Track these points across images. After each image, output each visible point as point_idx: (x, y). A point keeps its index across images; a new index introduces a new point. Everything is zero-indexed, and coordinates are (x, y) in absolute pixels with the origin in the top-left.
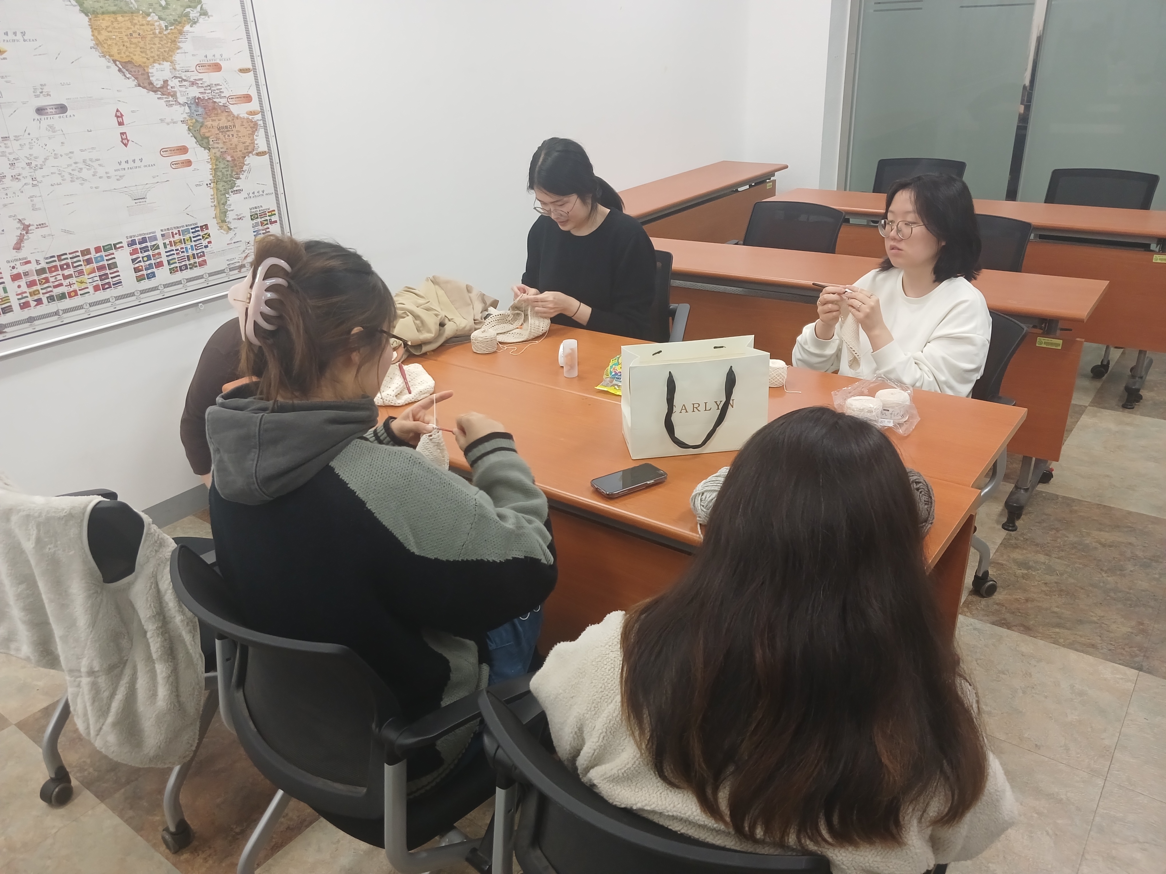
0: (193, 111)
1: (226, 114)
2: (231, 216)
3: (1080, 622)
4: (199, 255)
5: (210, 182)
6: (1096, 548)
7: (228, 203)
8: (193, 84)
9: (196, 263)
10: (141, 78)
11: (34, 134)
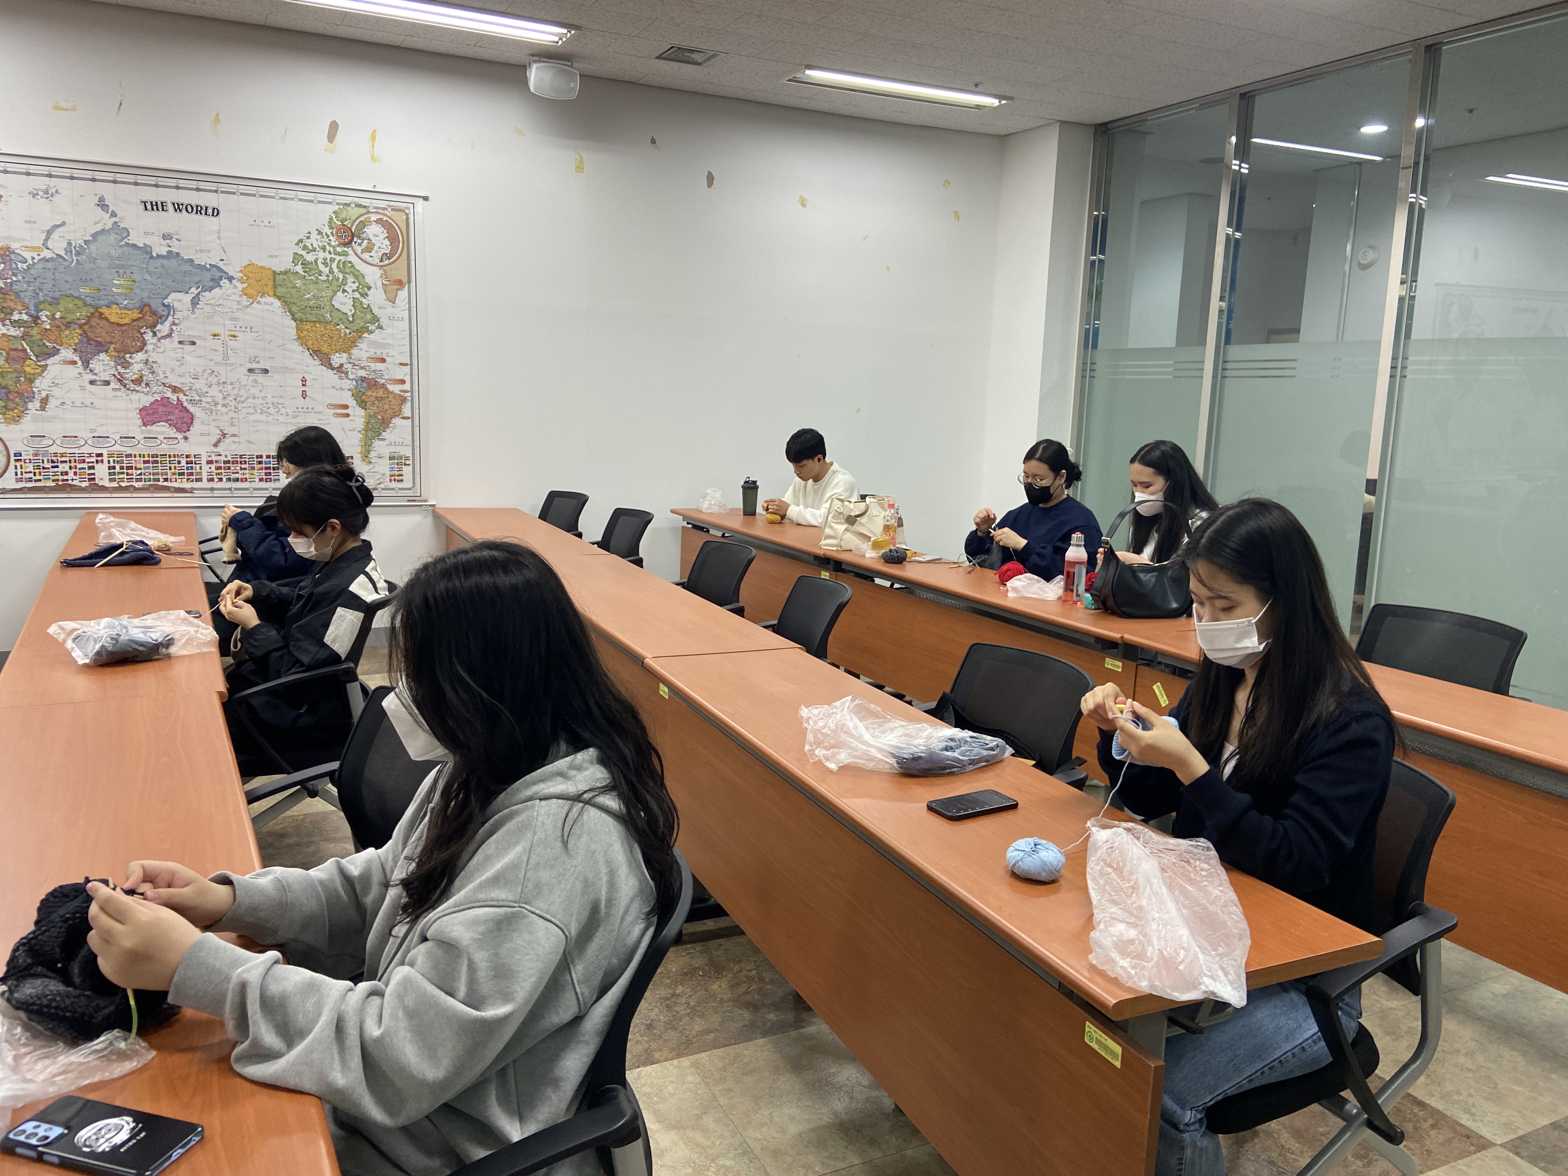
0: (358, 384)
1: (384, 389)
2: (373, 454)
5: (361, 430)
7: (373, 445)
10: (324, 360)
11: (243, 383)
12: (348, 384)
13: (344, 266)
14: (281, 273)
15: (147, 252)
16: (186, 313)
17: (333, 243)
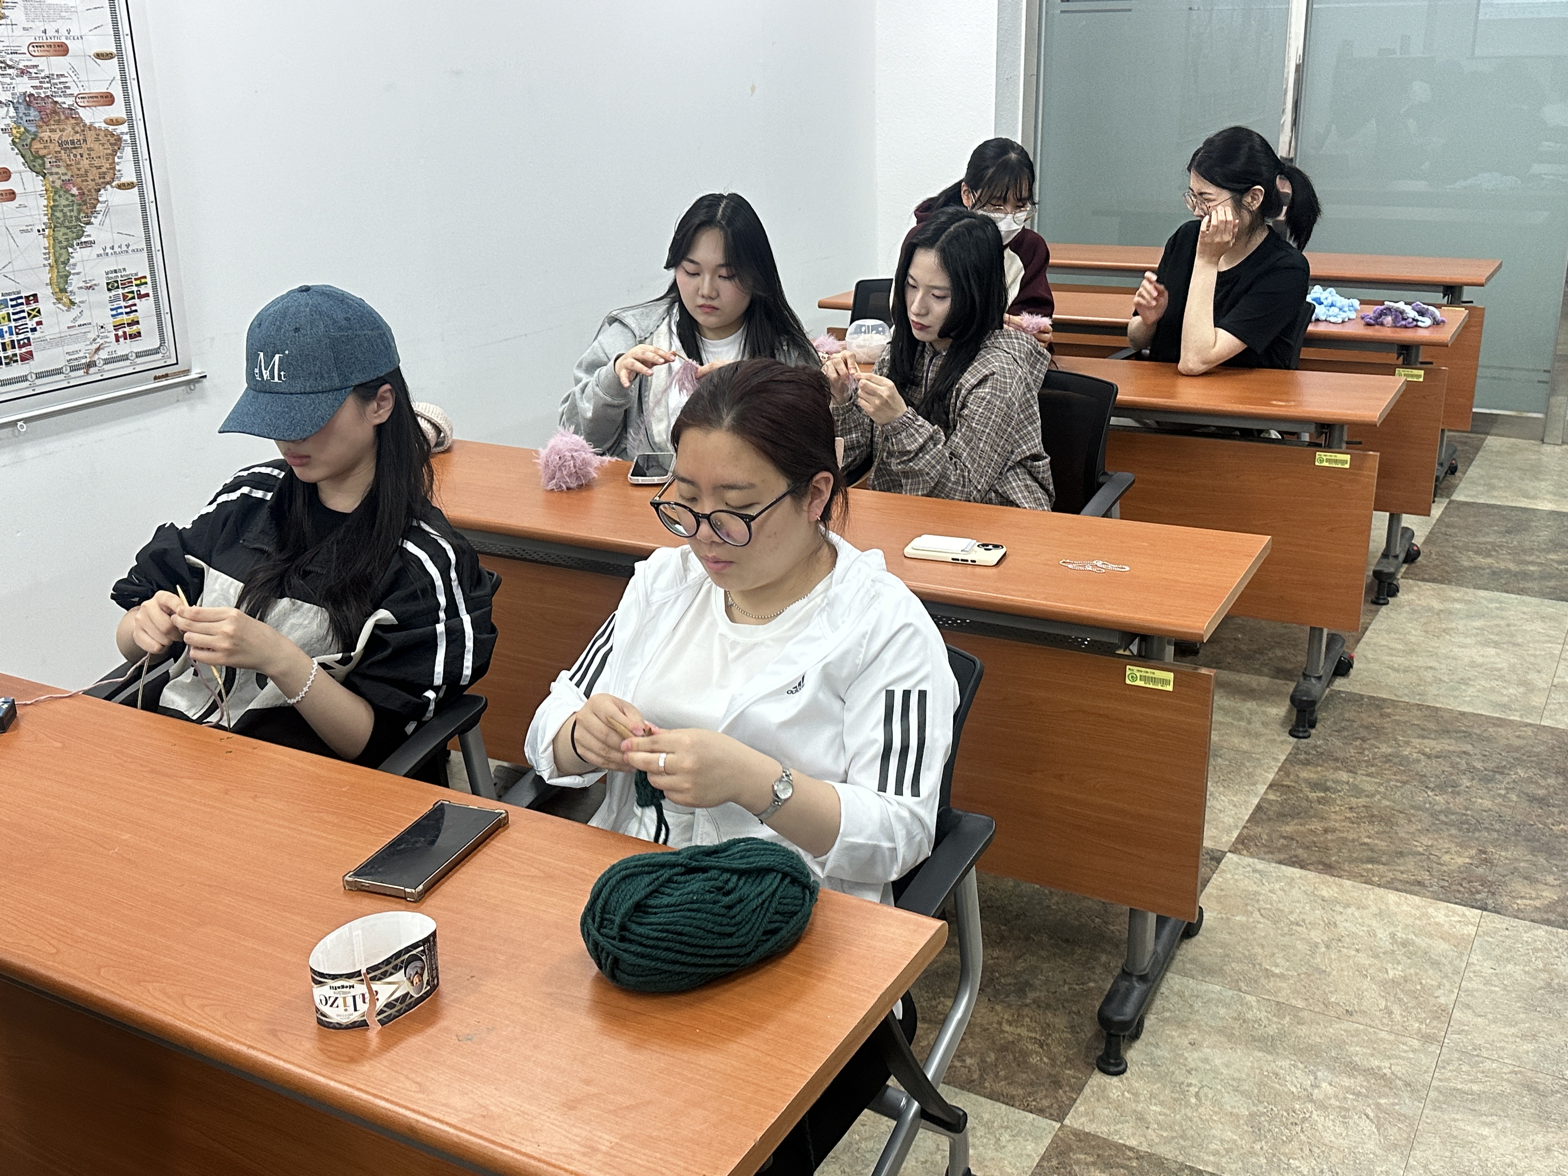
0: (21, 115)
1: (73, 121)
2: (75, 283)
3: (1401, 854)
4: (22, 342)
5: (44, 227)
6: (1418, 761)
7: (72, 261)
8: (23, 73)
9: (15, 355)
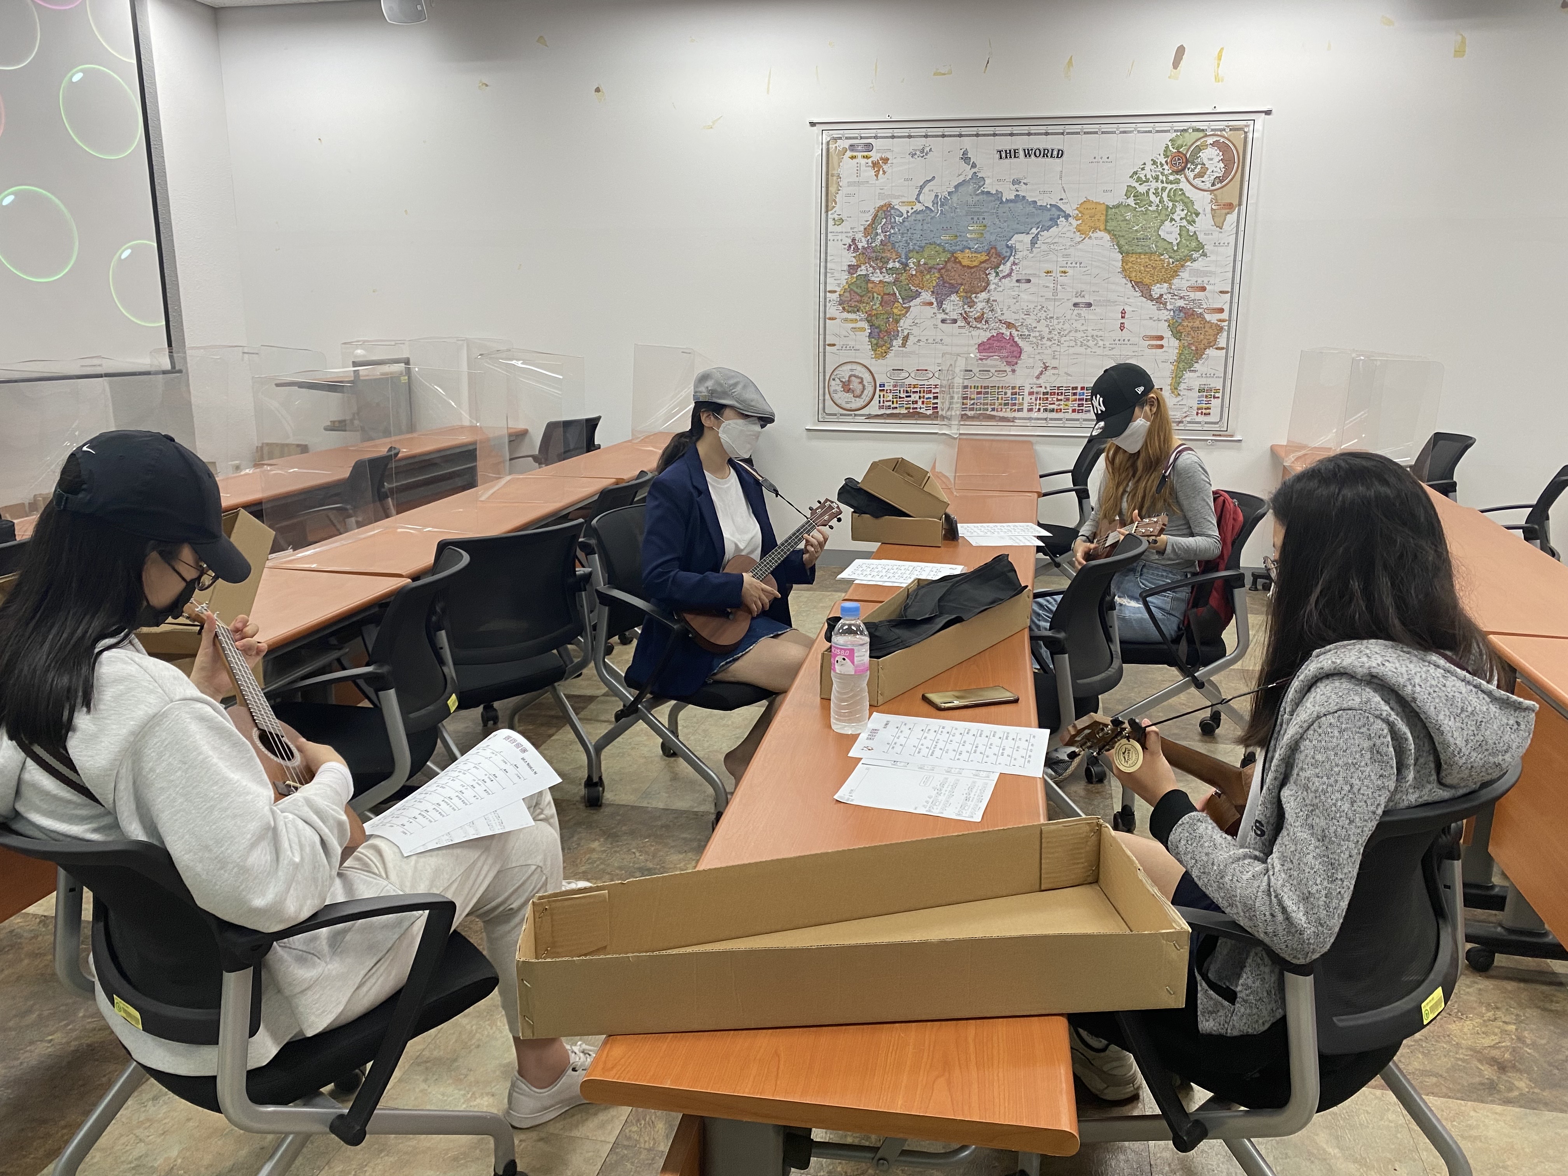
0: (1175, 315)
1: (1201, 319)
2: (1182, 386)
5: (1174, 361)
7: (1184, 377)
10: (1145, 292)
11: (1068, 317)
12: (1166, 315)
13: (1174, 195)
14: (1114, 207)
15: (998, 199)
16: (1026, 253)
17: (1166, 172)
